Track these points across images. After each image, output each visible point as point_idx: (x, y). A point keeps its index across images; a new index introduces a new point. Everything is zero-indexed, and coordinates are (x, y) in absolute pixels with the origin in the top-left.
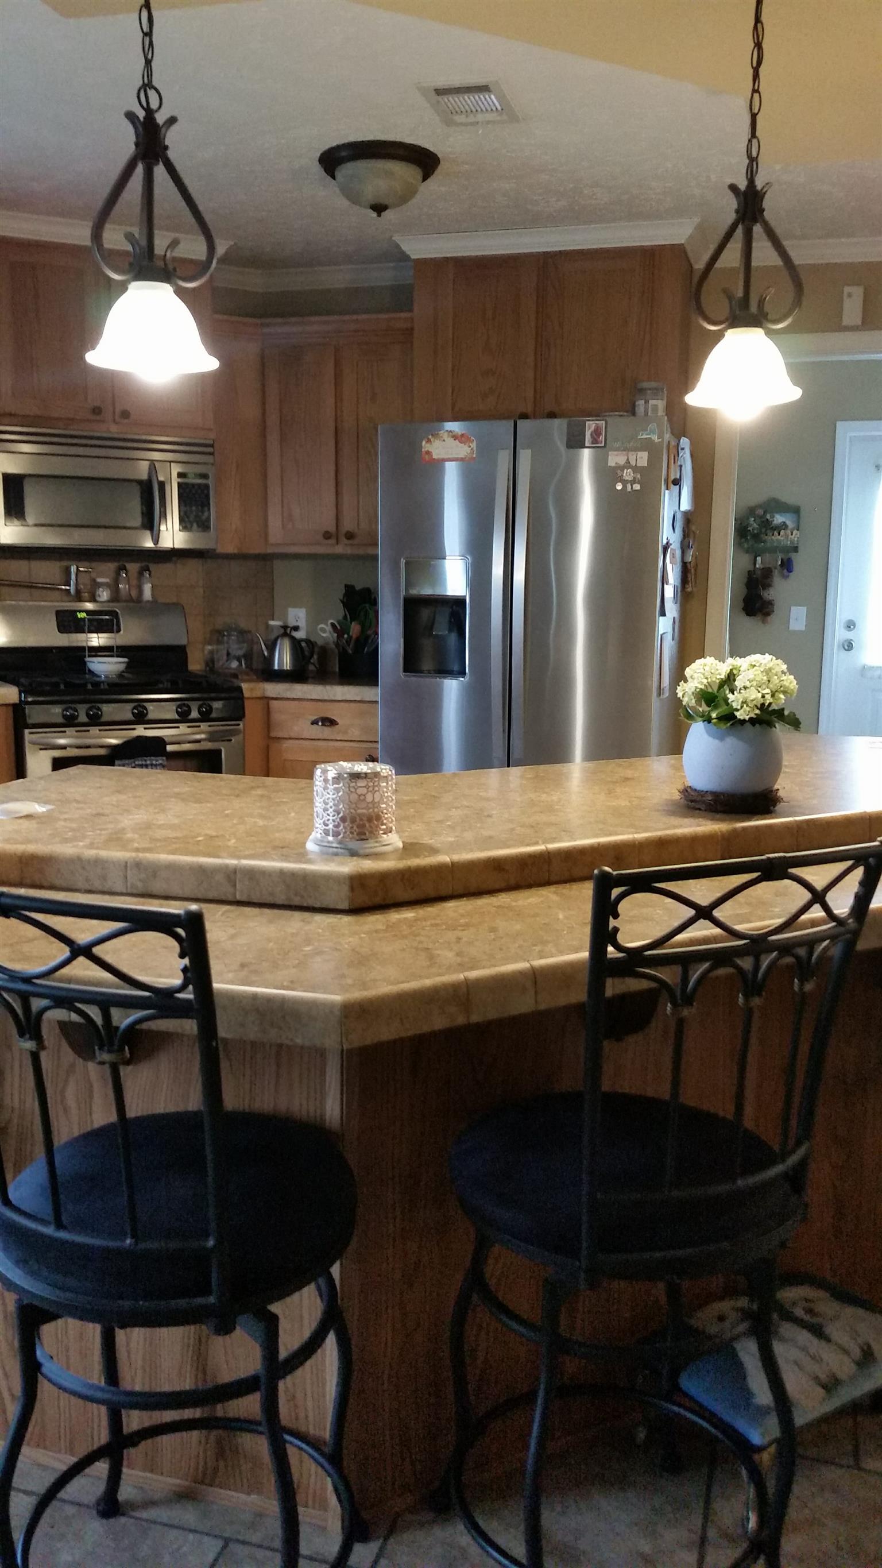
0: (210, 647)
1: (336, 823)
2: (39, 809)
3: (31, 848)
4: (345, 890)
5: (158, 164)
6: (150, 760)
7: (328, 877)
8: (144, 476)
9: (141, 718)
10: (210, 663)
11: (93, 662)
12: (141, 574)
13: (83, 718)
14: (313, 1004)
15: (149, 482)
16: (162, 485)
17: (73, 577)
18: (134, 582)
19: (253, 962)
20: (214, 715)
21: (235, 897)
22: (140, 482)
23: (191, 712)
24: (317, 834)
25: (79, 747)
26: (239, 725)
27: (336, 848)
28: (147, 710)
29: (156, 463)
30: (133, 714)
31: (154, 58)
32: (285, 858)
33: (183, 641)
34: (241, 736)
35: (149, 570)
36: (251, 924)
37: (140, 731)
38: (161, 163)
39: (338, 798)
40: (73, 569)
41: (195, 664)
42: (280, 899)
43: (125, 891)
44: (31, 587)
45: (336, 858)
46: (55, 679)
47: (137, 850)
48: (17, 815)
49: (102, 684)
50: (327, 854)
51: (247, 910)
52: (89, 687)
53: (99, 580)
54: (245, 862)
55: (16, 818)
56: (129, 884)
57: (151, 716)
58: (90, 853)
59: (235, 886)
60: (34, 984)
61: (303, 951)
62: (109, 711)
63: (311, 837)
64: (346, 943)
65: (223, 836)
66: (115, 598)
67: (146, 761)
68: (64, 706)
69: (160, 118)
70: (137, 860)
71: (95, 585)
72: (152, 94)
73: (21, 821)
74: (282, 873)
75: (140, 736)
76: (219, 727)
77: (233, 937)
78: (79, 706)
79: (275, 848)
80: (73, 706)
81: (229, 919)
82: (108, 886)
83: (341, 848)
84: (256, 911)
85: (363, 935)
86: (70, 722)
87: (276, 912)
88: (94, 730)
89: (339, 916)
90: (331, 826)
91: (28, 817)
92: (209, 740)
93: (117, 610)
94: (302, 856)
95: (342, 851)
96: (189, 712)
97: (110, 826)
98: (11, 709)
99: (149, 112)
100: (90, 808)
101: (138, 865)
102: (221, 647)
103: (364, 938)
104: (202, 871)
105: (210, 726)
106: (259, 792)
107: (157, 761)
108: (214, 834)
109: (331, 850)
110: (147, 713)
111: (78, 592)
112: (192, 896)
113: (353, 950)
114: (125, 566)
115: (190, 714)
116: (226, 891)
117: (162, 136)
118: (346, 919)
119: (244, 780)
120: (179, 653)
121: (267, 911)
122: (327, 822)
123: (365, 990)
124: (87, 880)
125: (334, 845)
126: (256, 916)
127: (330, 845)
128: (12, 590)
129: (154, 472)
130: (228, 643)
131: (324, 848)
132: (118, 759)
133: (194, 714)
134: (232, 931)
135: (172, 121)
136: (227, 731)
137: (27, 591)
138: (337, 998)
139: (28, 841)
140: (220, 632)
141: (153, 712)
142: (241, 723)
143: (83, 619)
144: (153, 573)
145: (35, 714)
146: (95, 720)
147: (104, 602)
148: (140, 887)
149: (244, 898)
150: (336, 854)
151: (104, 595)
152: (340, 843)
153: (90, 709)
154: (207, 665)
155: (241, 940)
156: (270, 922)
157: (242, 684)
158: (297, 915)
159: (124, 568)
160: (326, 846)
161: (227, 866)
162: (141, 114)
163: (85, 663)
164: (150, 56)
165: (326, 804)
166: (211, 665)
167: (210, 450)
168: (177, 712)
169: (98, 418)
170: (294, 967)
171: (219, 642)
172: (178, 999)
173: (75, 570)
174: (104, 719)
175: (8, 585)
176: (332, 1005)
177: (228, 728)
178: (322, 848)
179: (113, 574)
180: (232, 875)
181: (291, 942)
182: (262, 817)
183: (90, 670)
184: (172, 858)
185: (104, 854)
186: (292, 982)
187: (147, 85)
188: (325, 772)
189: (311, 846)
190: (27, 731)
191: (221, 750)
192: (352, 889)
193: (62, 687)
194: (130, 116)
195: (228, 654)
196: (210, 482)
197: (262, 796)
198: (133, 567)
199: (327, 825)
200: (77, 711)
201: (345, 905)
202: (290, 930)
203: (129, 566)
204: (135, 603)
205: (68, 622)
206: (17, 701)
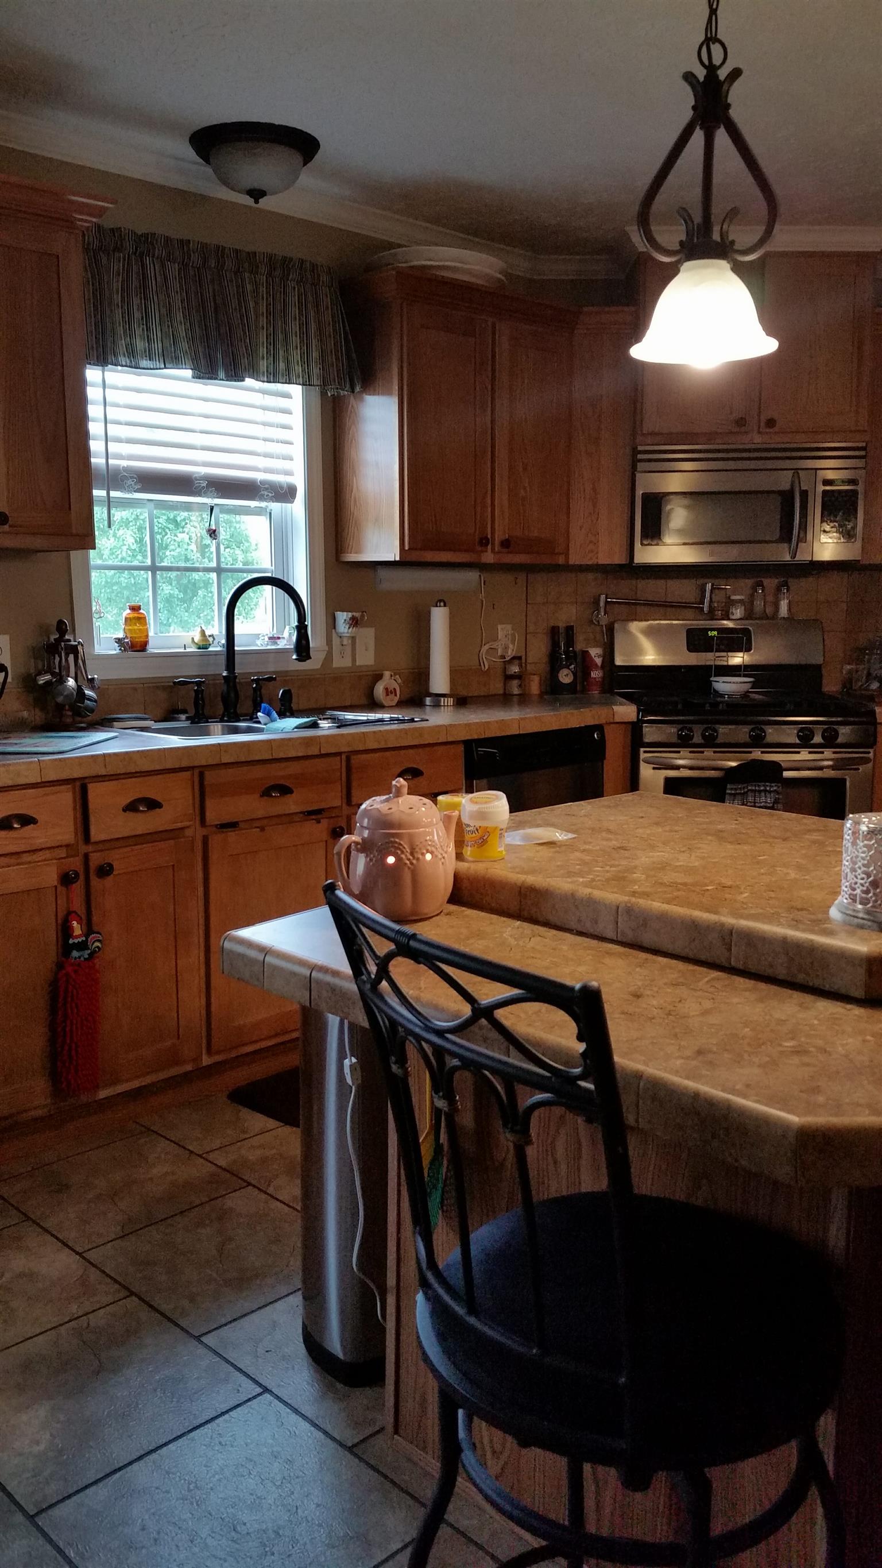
0: (849, 667)
1: (865, 889)
2: (560, 836)
3: (531, 879)
4: (861, 971)
5: (720, 127)
6: (764, 786)
7: (843, 957)
8: (786, 486)
9: (758, 741)
10: (848, 683)
11: (718, 682)
12: (778, 589)
13: (697, 739)
14: (765, 1121)
15: (791, 492)
16: (804, 494)
17: (708, 594)
18: (770, 598)
19: (715, 1049)
20: (840, 740)
21: (730, 964)
22: (781, 493)
23: (813, 737)
24: (843, 899)
25: (691, 768)
26: (869, 753)
27: (863, 919)
28: (765, 732)
29: (799, 471)
30: (750, 736)
31: (720, 7)
32: (796, 924)
33: (819, 660)
34: (870, 765)
35: (788, 586)
36: (735, 1000)
37: (757, 754)
38: (722, 126)
39: (868, 858)
40: (709, 586)
41: (831, 685)
42: (781, 972)
43: (615, 938)
44: (666, 606)
45: (860, 932)
46: (675, 699)
47: (634, 894)
48: (541, 841)
49: (721, 705)
50: (850, 925)
51: (740, 982)
52: (707, 707)
53: (733, 597)
54: (744, 923)
55: (539, 844)
56: (619, 930)
57: (769, 739)
58: (584, 892)
59: (730, 950)
60: (447, 1039)
61: (780, 1045)
62: (724, 731)
63: (836, 902)
64: (843, 1045)
65: (738, 887)
66: (749, 616)
67: (759, 786)
68: (680, 726)
69: (723, 74)
70: (629, 905)
71: (730, 603)
72: (716, 49)
73: (541, 848)
74: (784, 941)
75: (755, 760)
76: (846, 754)
77: (706, 1013)
78: (695, 727)
79: (791, 909)
80: (688, 726)
81: (712, 989)
82: (599, 929)
83: (869, 920)
84: (750, 983)
85: (869, 1038)
86: (684, 742)
87: (774, 988)
88: (708, 752)
89: (849, 1006)
90: (858, 891)
91: (551, 844)
92: (833, 768)
93: (751, 628)
94: (821, 923)
95: (869, 923)
96: (812, 735)
97: (624, 862)
98: (630, 727)
99: (712, 69)
100: (617, 840)
101: (629, 910)
102: (861, 667)
103: (869, 1041)
104: (694, 927)
105: (834, 753)
106: (815, 836)
107: (771, 786)
108: (729, 883)
109: (856, 920)
110: (765, 736)
111: (712, 610)
112: (683, 954)
113: (846, 1056)
114: (761, 581)
115: (812, 739)
116: (719, 954)
117: (724, 94)
118: (857, 1011)
119: (805, 821)
120: (812, 673)
121: (762, 986)
122: (853, 885)
123: (836, 1115)
124: (579, 921)
125: (861, 915)
126: (746, 990)
127: (856, 915)
128: (646, 609)
129: (797, 482)
130: (869, 661)
131: (848, 918)
132: (731, 783)
133: (818, 739)
134: (707, 1004)
135: (736, 73)
136: (850, 758)
137: (662, 610)
138: (794, 1119)
139: (533, 872)
140: (861, 650)
141: (772, 734)
142: (871, 751)
143: (712, 637)
144: (792, 588)
145: (650, 734)
146: (710, 742)
147: (738, 620)
148: (630, 936)
149: (740, 966)
150: (862, 927)
151: (738, 612)
152: (868, 912)
153: (706, 730)
154: (844, 686)
155: (713, 1019)
156: (761, 1000)
157: (876, 708)
158: (797, 996)
159: (760, 584)
160: (851, 916)
161: (722, 925)
162: (701, 73)
163: (710, 683)
164: (714, 7)
165: (855, 863)
166: (848, 686)
167: (863, 453)
168: (799, 737)
169: (743, 429)
170: (759, 1066)
171: (859, 661)
172: (579, 1086)
173: (710, 588)
174: (719, 740)
175: (644, 605)
176: (786, 1127)
177: (857, 755)
178: (845, 916)
179: (749, 592)
180: (728, 936)
181: (772, 1031)
182: (799, 867)
183: (714, 689)
184: (665, 907)
185: (597, 894)
186: (748, 1086)
187: (711, 39)
188: (857, 823)
189: (834, 913)
190: (642, 750)
191: (845, 780)
192: (870, 973)
193: (680, 706)
194: (689, 77)
195: (869, 674)
196: (860, 488)
197: (814, 842)
198: (771, 583)
199: (854, 889)
200: (692, 732)
201: (859, 993)
202: (778, 1015)
203: (766, 582)
204: (770, 618)
205: (697, 640)
206: (635, 720)
